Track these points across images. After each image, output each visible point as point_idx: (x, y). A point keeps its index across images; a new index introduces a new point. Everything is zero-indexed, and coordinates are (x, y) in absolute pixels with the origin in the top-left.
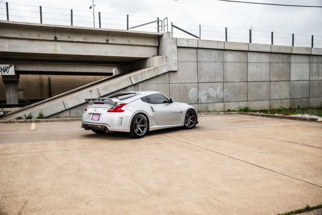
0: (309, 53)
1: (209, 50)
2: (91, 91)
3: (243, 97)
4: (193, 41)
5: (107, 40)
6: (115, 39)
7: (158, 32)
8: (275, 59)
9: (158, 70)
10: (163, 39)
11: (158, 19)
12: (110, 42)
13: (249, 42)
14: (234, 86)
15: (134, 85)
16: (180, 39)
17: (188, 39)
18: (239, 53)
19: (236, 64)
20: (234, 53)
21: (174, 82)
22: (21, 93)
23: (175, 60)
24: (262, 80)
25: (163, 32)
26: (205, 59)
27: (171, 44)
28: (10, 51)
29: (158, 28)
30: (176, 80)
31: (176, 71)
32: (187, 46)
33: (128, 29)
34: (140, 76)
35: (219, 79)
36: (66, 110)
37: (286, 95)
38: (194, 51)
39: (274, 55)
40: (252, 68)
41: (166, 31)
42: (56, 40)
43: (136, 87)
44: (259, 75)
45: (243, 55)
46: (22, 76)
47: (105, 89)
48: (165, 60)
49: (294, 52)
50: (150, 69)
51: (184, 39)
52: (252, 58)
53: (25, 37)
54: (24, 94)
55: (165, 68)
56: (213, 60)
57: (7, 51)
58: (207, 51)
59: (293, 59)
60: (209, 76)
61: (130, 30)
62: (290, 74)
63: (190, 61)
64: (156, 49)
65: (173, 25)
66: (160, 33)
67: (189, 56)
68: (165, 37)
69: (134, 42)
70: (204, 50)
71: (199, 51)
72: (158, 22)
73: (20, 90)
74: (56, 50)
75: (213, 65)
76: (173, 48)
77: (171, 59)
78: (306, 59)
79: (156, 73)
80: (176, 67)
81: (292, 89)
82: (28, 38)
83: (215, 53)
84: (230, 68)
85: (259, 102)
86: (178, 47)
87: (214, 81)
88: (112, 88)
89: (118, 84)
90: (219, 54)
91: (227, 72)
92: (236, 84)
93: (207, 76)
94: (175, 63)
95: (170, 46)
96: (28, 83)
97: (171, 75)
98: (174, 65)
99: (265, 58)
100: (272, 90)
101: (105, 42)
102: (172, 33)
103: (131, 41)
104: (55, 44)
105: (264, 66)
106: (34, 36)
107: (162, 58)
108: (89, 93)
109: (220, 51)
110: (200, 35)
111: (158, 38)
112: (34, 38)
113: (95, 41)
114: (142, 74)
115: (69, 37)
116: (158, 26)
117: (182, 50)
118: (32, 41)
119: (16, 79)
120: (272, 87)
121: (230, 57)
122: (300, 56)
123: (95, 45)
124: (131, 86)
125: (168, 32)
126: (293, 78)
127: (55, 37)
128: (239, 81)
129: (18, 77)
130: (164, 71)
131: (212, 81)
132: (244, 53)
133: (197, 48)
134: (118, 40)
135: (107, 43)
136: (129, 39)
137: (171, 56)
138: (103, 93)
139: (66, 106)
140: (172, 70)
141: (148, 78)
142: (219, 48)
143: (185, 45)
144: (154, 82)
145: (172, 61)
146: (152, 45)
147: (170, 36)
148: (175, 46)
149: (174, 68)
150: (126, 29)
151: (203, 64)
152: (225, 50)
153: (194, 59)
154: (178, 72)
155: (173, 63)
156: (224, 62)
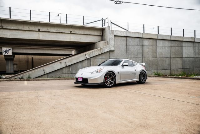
0: (193, 41)
1: (134, 38)
3: (154, 67)
4: (124, 33)
6: (76, 31)
8: (173, 44)
9: (103, 50)
10: (105, 31)
11: (102, 18)
12: (73, 32)
13: (157, 34)
14: (149, 60)
15: (87, 59)
16: (116, 31)
17: (121, 31)
18: (151, 40)
19: (150, 47)
20: (149, 40)
21: (112, 57)
22: (15, 66)
25: (105, 27)
26: (131, 43)
27: (111, 34)
28: (11, 37)
29: (102, 24)
30: (114, 56)
31: (113, 51)
32: (120, 35)
33: (84, 25)
34: (91, 53)
35: (140, 56)
36: (45, 74)
37: (180, 66)
38: (125, 38)
39: (173, 42)
40: (159, 50)
41: (107, 26)
42: (39, 31)
43: (89, 61)
44: (164, 54)
45: (154, 41)
46: (16, 56)
47: (70, 61)
48: (107, 43)
49: (184, 40)
50: (97, 49)
51: (118, 31)
52: (160, 43)
53: (20, 29)
54: (17, 67)
56: (136, 44)
57: (9, 37)
58: (132, 38)
59: (184, 44)
60: (134, 54)
61: (85, 25)
62: (182, 53)
63: (122, 44)
64: (101, 37)
65: (111, 22)
66: (104, 27)
67: (122, 41)
68: (107, 29)
69: (87, 32)
70: (131, 38)
71: (128, 38)
72: (102, 21)
73: (15, 65)
74: (39, 37)
75: (136, 47)
78: (191, 44)
79: (101, 51)
80: (114, 49)
81: (184, 62)
82: (22, 29)
83: (138, 40)
84: (146, 50)
85: (164, 70)
86: (115, 36)
87: (137, 57)
89: (78, 58)
91: (145, 52)
92: (150, 59)
94: (113, 46)
95: (110, 35)
96: (19, 61)
97: (111, 53)
98: (112, 47)
99: (167, 43)
100: (172, 63)
101: (70, 32)
102: (111, 27)
105: (167, 49)
106: (26, 28)
107: (105, 42)
108: (60, 64)
109: (140, 39)
110: (128, 29)
111: (103, 30)
112: (26, 30)
113: (64, 32)
114: (92, 52)
115: (48, 29)
116: (102, 23)
117: (117, 38)
118: (25, 32)
119: (12, 58)
120: (171, 61)
121: (146, 42)
122: (188, 43)
123: (64, 34)
124: (86, 60)
125: (108, 27)
126: (184, 56)
127: (39, 29)
128: (152, 57)
129: (14, 57)
130: (107, 50)
131: (135, 57)
132: (154, 40)
133: (126, 37)
134: (78, 31)
135: (71, 33)
136: (84, 31)
137: (110, 41)
138: (68, 64)
139: (45, 72)
140: (111, 50)
141: (96, 55)
142: (140, 37)
143: (119, 34)
144: (100, 57)
145: (111, 44)
146: (98, 35)
147: (110, 29)
148: (113, 35)
149: (113, 49)
150: (83, 24)
151: (130, 46)
152: (143, 38)
153: (124, 43)
154: (115, 51)
155: (112, 46)
156: (142, 46)
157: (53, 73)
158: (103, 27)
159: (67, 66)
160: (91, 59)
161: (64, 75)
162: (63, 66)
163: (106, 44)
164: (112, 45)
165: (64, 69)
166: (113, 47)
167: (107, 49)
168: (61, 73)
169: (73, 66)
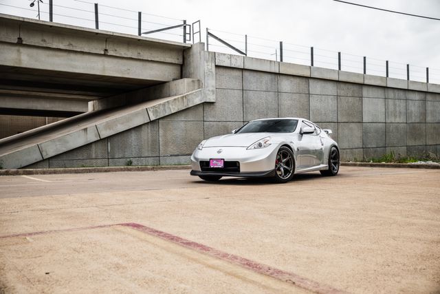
0: (384, 85)
1: (259, 74)
2: (85, 130)
4: (238, 59)
5: (106, 50)
6: (118, 49)
7: (185, 42)
8: (343, 90)
9: (188, 100)
10: (191, 54)
11: (185, 22)
12: (111, 53)
15: (152, 122)
16: (219, 54)
17: (230, 55)
18: (297, 80)
19: (294, 96)
20: (292, 79)
21: (211, 119)
23: (213, 86)
24: (327, 121)
25: (191, 42)
26: (253, 86)
27: (207, 62)
30: (214, 116)
31: (213, 103)
32: (229, 65)
33: (140, 34)
34: (161, 108)
36: (44, 160)
37: (357, 142)
38: (238, 73)
39: (342, 86)
40: (315, 103)
42: (20, 43)
43: (156, 126)
45: (302, 83)
47: (108, 126)
48: (196, 84)
49: (367, 82)
51: (224, 54)
52: (315, 87)
55: (197, 97)
56: (265, 89)
58: (255, 74)
59: (365, 91)
61: (144, 37)
62: (361, 113)
64: (179, 68)
65: (208, 34)
67: (232, 80)
68: (195, 50)
69: (146, 55)
70: (252, 73)
71: (246, 74)
72: (185, 27)
74: (20, 61)
75: (264, 95)
76: (210, 67)
77: (206, 84)
78: (380, 92)
79: (185, 104)
80: (214, 97)
81: (365, 133)
83: (267, 77)
84: (286, 102)
86: (217, 66)
88: (119, 125)
89: (128, 119)
90: (272, 79)
91: (282, 107)
93: (256, 111)
94: (212, 91)
95: (206, 64)
97: (207, 108)
98: (211, 93)
99: (330, 89)
100: (340, 136)
101: (103, 53)
102: (208, 44)
103: (142, 53)
104: (18, 51)
105: (330, 101)
107: (193, 81)
108: (83, 133)
109: (273, 76)
110: (246, 50)
111: (184, 52)
113: (86, 50)
114: (164, 104)
115: (44, 41)
116: (185, 33)
117: (221, 71)
120: (340, 130)
121: (286, 85)
122: (374, 89)
123: (87, 57)
124: (147, 123)
125: (200, 43)
126: (365, 119)
127: (20, 39)
130: (197, 101)
132: (304, 80)
133: (243, 70)
134: (123, 52)
135: (105, 55)
136: (139, 51)
137: (206, 78)
138: (105, 134)
139: (44, 154)
140: (208, 101)
141: (173, 112)
142: (273, 71)
143: (227, 64)
144: (182, 118)
145: (207, 87)
146: (174, 62)
147: (204, 49)
148: (213, 65)
149: (211, 98)
150: (137, 34)
151: (251, 93)
152: (280, 74)
153: (238, 85)
154: (217, 104)
155: (209, 90)
156: (278, 92)
157: (65, 157)
158: (187, 42)
159: (101, 140)
160: (160, 121)
161: (94, 161)
162: (92, 138)
163: (196, 87)
164: (211, 89)
165: (93, 146)
166: (213, 94)
167: (199, 98)
168: (85, 157)
169: (115, 139)
